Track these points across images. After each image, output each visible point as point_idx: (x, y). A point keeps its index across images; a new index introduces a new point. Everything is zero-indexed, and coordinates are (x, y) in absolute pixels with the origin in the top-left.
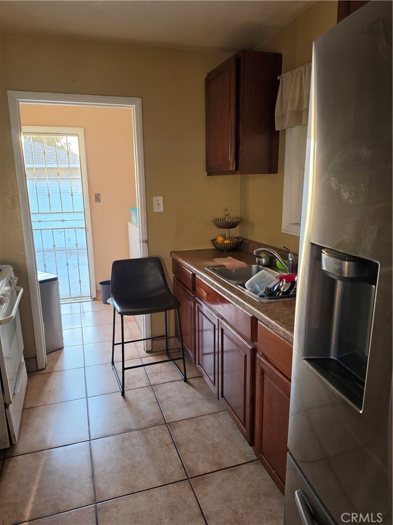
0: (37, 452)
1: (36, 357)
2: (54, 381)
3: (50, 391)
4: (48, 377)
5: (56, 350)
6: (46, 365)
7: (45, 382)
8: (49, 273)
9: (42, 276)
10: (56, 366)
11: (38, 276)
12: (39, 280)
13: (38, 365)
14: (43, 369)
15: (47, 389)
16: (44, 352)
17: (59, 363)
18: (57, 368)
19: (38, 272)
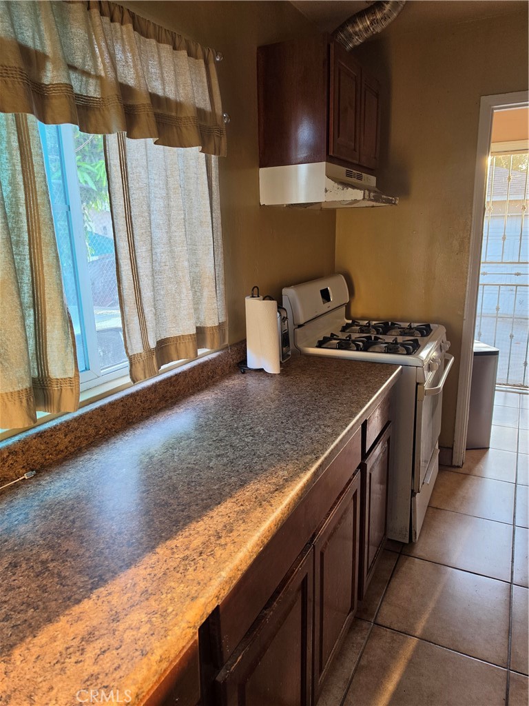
0: (439, 564)
1: (452, 449)
2: (470, 487)
3: (464, 497)
4: (464, 479)
5: (479, 448)
6: (463, 463)
7: (459, 484)
8: (484, 343)
9: (478, 346)
10: (476, 469)
11: (475, 345)
12: (474, 351)
13: (454, 460)
14: (458, 467)
15: (461, 493)
16: (464, 446)
17: (481, 466)
18: (476, 471)
19: (475, 341)
